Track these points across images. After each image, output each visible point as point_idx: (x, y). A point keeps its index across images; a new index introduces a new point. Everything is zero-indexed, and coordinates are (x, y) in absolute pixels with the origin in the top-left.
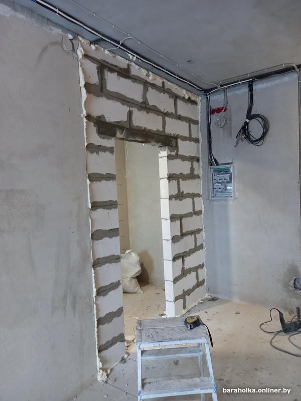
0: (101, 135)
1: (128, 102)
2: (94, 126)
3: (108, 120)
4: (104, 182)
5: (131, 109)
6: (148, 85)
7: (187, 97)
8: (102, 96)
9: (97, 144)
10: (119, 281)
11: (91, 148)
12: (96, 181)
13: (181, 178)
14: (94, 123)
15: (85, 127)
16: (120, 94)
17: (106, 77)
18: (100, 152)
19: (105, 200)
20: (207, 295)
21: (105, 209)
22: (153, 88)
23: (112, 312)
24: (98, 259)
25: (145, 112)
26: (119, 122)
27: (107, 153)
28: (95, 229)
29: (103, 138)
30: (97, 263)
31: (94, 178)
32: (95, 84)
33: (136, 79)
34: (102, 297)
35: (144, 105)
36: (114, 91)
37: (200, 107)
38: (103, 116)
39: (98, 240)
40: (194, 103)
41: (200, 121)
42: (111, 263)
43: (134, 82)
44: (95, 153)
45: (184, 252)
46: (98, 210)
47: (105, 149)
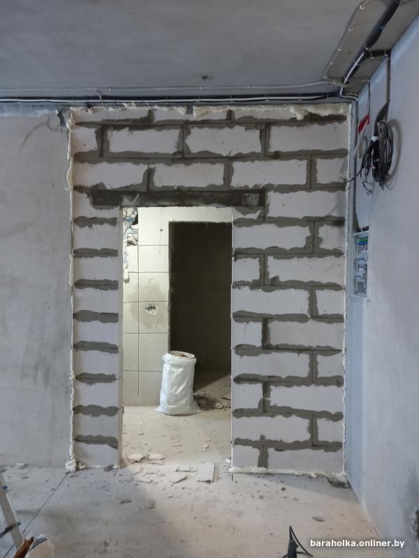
0: (98, 206)
1: (147, 159)
2: (88, 197)
3: (108, 187)
4: (97, 259)
5: (152, 166)
6: (190, 126)
7: (299, 117)
8: (101, 162)
9: (89, 216)
11: (81, 221)
12: (86, 257)
13: (270, 255)
14: (87, 194)
16: (133, 153)
17: (109, 138)
18: (94, 225)
19: (98, 279)
20: (344, 472)
21: (97, 288)
23: (100, 406)
25: (183, 165)
26: (127, 186)
27: (106, 226)
28: (79, 310)
29: (100, 209)
30: (79, 346)
31: (79, 254)
32: (92, 150)
33: (164, 125)
34: (85, 384)
35: (180, 156)
36: (121, 151)
38: (102, 184)
39: (83, 321)
40: (340, 119)
42: (102, 351)
43: (159, 130)
44: (87, 227)
45: (269, 377)
46: (86, 289)
47: (102, 221)
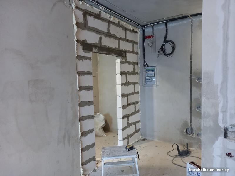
0: (85, 51)
1: (99, 32)
2: (81, 46)
3: (88, 42)
4: (86, 76)
5: (101, 36)
6: (110, 23)
7: (132, 29)
8: (85, 29)
9: (82, 55)
10: (93, 129)
11: (79, 57)
12: (82, 75)
13: (128, 74)
14: (81, 44)
15: (76, 46)
16: (95, 28)
17: (87, 19)
18: (84, 60)
19: (86, 86)
20: (141, 137)
21: (86, 90)
22: (113, 25)
23: (89, 145)
24: (82, 117)
25: (109, 38)
26: (94, 43)
27: (88, 60)
28: (80, 101)
29: (86, 52)
30: (81, 119)
31: (80, 73)
32: (81, 23)
33: (104, 20)
34: (84, 137)
35: (108, 34)
36: (92, 26)
37: (139, 35)
38: (86, 40)
39: (82, 107)
40: (136, 32)
41: (139, 42)
42: (89, 119)
43: (103, 21)
44: (81, 60)
45: (129, 114)
46: (82, 91)
47: (86, 58)
